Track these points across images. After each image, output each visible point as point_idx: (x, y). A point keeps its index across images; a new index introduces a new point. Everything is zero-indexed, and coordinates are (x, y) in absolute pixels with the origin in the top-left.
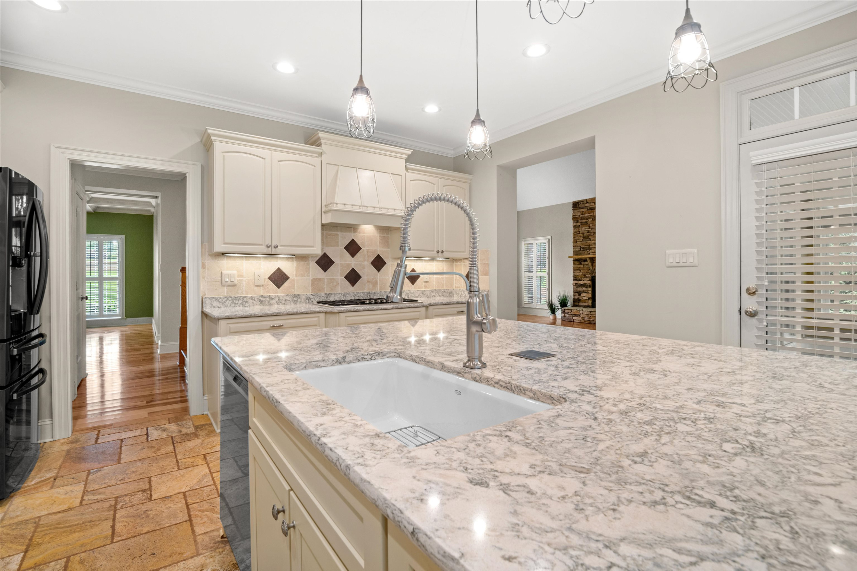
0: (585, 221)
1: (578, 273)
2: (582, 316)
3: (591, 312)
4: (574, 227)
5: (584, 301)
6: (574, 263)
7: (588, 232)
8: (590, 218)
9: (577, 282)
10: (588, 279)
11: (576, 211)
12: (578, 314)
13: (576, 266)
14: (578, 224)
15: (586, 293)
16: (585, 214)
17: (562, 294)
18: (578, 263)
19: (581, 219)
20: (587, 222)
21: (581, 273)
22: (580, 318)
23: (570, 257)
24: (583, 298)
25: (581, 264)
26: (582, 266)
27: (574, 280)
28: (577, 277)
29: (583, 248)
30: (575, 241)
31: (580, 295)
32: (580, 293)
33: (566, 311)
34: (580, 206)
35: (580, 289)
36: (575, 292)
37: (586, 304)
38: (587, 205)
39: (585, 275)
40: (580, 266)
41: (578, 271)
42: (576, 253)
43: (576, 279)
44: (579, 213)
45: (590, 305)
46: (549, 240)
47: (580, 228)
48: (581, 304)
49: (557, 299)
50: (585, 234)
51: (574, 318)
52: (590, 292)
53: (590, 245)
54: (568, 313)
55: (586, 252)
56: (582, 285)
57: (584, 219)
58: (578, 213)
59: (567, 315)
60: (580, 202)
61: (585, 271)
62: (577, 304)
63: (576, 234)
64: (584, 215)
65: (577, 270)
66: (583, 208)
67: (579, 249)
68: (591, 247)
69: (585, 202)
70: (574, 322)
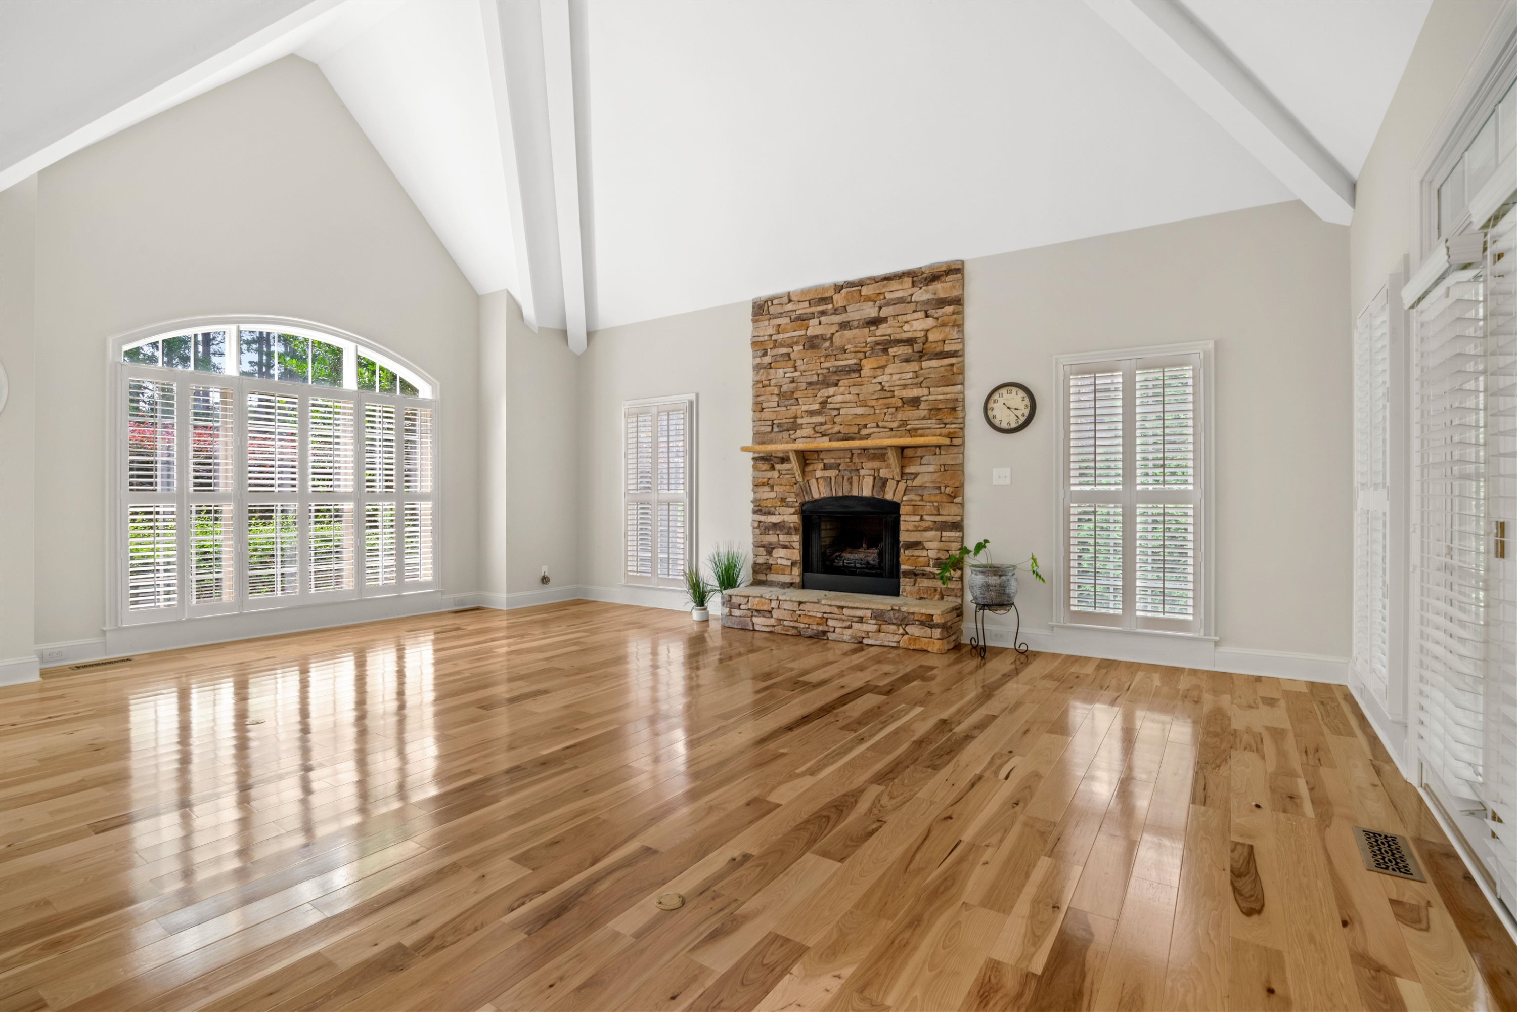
0: (784, 350)
1: (766, 494)
2: (775, 614)
3: (800, 603)
4: (757, 368)
5: (782, 570)
6: (755, 468)
7: (793, 382)
8: (797, 343)
9: (762, 518)
10: (792, 510)
11: (761, 324)
12: (765, 608)
13: (760, 474)
14: (767, 360)
15: (785, 547)
16: (785, 331)
17: (723, 550)
18: (766, 466)
19: (775, 347)
20: (789, 354)
21: (773, 495)
22: (772, 621)
23: (745, 449)
24: (780, 561)
25: (773, 468)
26: (775, 474)
27: (755, 512)
28: (764, 504)
29: (779, 425)
30: (759, 407)
31: (769, 552)
32: (769, 549)
33: (735, 600)
34: (772, 310)
35: (771, 538)
36: (758, 545)
37: (786, 579)
38: (790, 307)
39: (783, 500)
40: (770, 474)
41: (767, 488)
42: (760, 438)
43: (759, 509)
44: (771, 331)
45: (797, 580)
46: (691, 403)
47: (772, 371)
48: (772, 577)
49: (710, 565)
50: (784, 388)
51: (755, 619)
52: (797, 545)
53: (796, 417)
54: (739, 607)
55: (785, 435)
56: (775, 525)
57: (782, 345)
58: (767, 329)
59: (736, 612)
60: (771, 300)
61: (783, 488)
62: (762, 577)
63: (760, 386)
64: (781, 336)
65: (763, 484)
66: (780, 315)
67: (769, 429)
68: (799, 421)
69: (785, 300)
70: (754, 630)
